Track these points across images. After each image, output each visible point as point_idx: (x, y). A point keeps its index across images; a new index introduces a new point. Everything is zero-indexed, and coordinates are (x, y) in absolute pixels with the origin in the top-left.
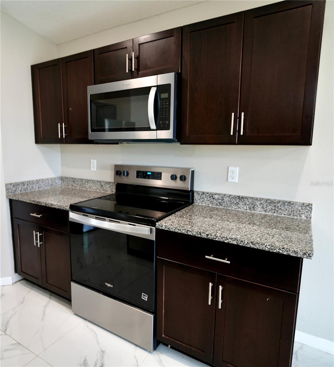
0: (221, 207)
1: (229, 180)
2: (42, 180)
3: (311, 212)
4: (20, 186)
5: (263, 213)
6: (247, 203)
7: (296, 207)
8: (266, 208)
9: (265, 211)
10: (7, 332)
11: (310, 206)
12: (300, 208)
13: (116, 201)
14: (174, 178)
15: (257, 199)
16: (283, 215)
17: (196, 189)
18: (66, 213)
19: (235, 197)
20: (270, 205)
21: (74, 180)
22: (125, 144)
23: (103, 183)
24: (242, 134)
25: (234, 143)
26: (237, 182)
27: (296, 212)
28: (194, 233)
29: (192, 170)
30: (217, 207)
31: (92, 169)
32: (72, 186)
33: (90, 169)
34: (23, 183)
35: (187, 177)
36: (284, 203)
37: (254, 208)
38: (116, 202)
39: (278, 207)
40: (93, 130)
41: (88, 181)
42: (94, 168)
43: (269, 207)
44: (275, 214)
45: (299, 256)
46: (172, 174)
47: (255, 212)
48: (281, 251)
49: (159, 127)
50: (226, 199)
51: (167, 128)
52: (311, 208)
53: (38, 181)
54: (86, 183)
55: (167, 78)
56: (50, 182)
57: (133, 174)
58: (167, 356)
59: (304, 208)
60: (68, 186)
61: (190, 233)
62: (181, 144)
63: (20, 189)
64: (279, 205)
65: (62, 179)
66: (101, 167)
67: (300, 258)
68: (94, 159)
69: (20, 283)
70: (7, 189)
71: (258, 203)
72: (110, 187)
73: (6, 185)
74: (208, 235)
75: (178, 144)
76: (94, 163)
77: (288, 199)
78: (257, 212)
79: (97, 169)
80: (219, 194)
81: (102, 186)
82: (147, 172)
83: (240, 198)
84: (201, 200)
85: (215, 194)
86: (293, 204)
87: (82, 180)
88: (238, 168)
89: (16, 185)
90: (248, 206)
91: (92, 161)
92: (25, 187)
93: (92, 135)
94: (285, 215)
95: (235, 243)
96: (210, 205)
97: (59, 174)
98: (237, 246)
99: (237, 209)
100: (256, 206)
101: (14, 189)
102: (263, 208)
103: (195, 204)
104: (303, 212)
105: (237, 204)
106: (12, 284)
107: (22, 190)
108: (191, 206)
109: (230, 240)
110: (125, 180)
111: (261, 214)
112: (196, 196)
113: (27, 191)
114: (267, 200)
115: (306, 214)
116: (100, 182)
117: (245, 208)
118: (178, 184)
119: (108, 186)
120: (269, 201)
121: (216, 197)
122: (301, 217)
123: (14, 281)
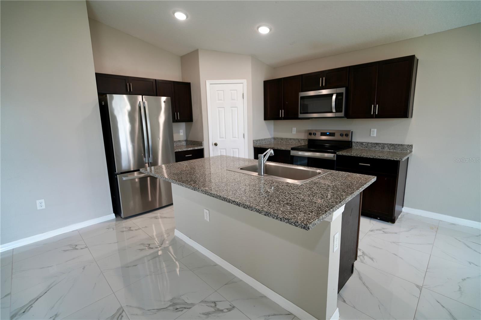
0: (367, 149)
1: (371, 135)
3: (412, 149)
5: (389, 150)
6: (380, 146)
7: (405, 146)
9: (390, 149)
11: (411, 146)
12: (407, 147)
14: (342, 135)
15: (385, 144)
16: (398, 151)
17: (353, 140)
18: (289, 151)
19: (374, 144)
20: (392, 147)
21: (282, 139)
22: (314, 119)
23: (300, 140)
24: (377, 113)
25: (373, 118)
26: (375, 136)
27: (405, 149)
28: (354, 155)
29: (352, 131)
31: (293, 133)
32: (281, 142)
33: (292, 132)
34: (259, 140)
35: (349, 134)
36: (399, 145)
37: (384, 148)
39: (396, 147)
40: (301, 113)
41: (290, 139)
42: (294, 132)
44: (394, 151)
45: (398, 160)
46: (341, 133)
48: (391, 159)
49: (337, 111)
50: (369, 145)
51: (341, 112)
52: (412, 147)
53: (265, 139)
54: (290, 140)
55: (342, 90)
56: (269, 140)
57: (318, 134)
59: (409, 147)
60: (278, 142)
61: (352, 155)
62: (347, 118)
63: (258, 143)
64: (396, 146)
65: (274, 139)
66: (298, 131)
67: (398, 161)
68: (295, 127)
70: (254, 143)
71: (386, 146)
72: (304, 142)
73: (253, 141)
74: (360, 155)
75: (346, 119)
76: (294, 129)
77: (401, 143)
78: (385, 150)
79: (296, 132)
80: (366, 143)
81: (299, 141)
82: (327, 133)
83: (377, 144)
84: (356, 146)
86: (403, 145)
87: (287, 139)
88: (376, 129)
89: (257, 141)
90: (381, 148)
91: (293, 128)
92: (260, 142)
93: (301, 116)
95: (372, 157)
96: (361, 148)
97: (273, 136)
98: (373, 159)
99: (375, 149)
102: (388, 148)
103: (354, 148)
104: (408, 149)
105: (375, 147)
108: (350, 149)
109: (370, 156)
110: (313, 137)
111: (387, 151)
112: (353, 144)
113: (261, 144)
114: (390, 144)
115: (410, 150)
116: (298, 139)
117: (379, 148)
118: (344, 138)
119: (303, 141)
121: (364, 144)
122: (407, 151)
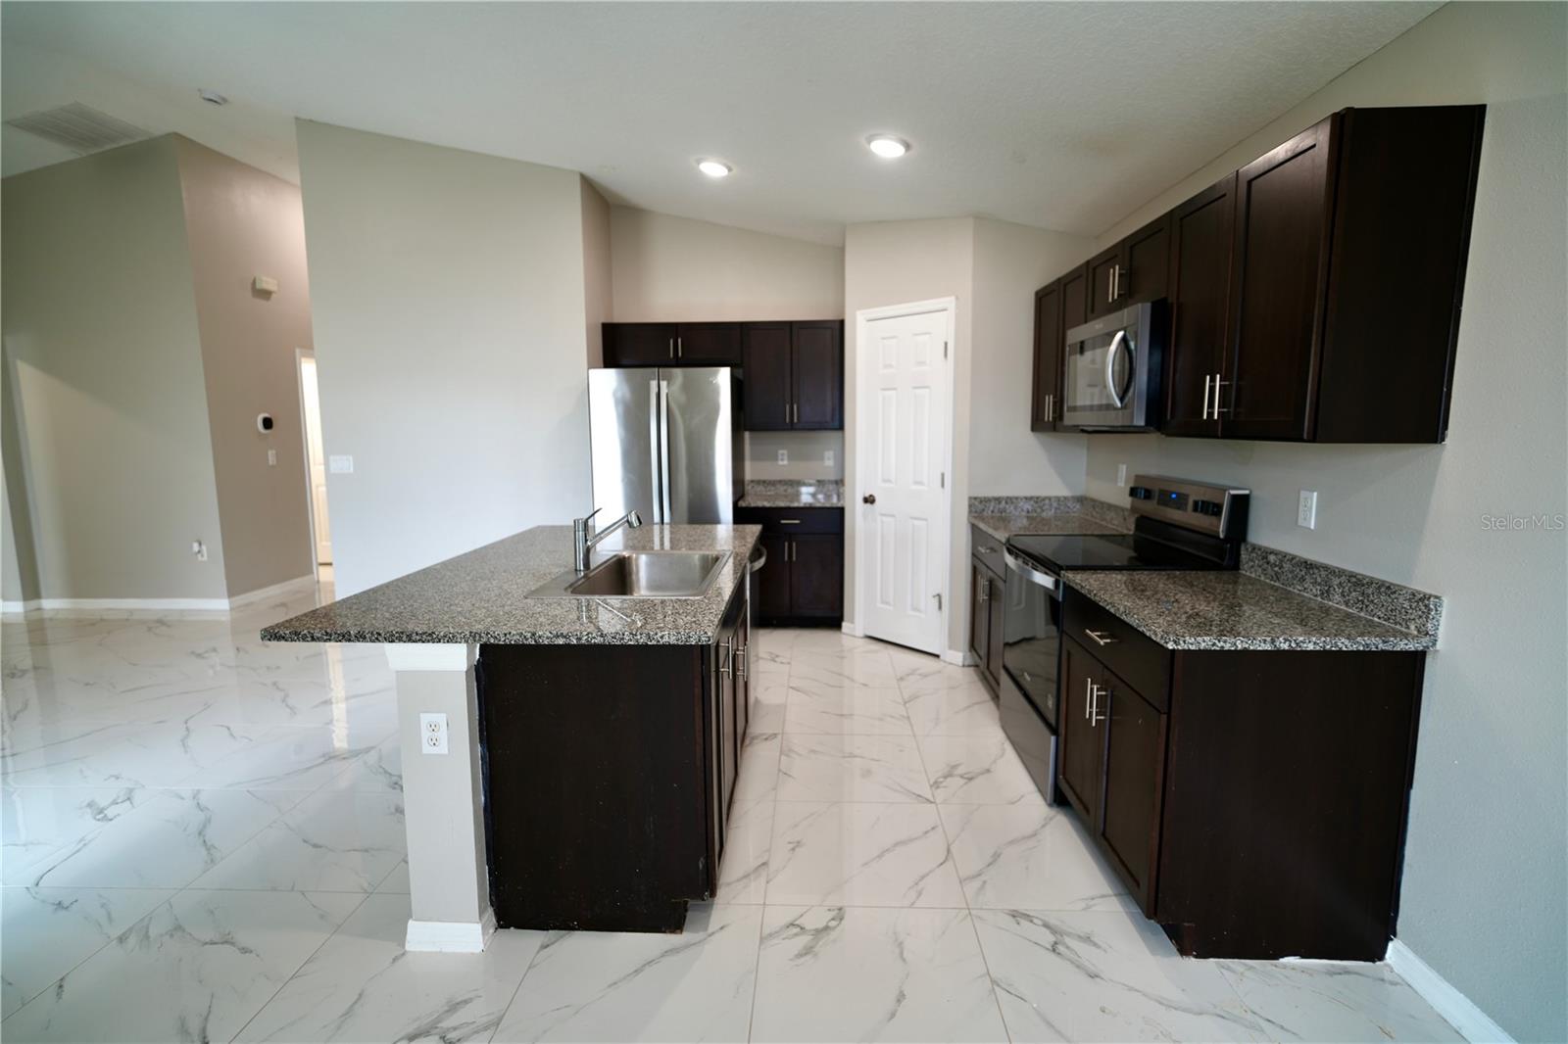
0: (1277, 584)
1: (1299, 520)
2: (1037, 498)
4: (992, 504)
5: (1343, 607)
6: (1319, 580)
7: (1401, 600)
8: (1348, 595)
9: (1347, 605)
10: (907, 705)
12: (1406, 605)
13: (1136, 551)
15: (1335, 572)
16: (1376, 620)
19: (1301, 563)
20: (1355, 591)
26: (1312, 527)
27: (1400, 613)
30: (1272, 583)
31: (1118, 483)
34: (998, 500)
36: (1380, 586)
37: (1328, 593)
38: (1133, 554)
39: (1368, 596)
42: (1121, 480)
43: (1354, 594)
44: (1362, 614)
47: (1330, 603)
50: (1287, 566)
53: (1028, 499)
54: (1107, 513)
55: (1135, 315)
56: (1055, 505)
58: (1072, 824)
59: (1414, 605)
63: (991, 508)
64: (1370, 591)
65: (1081, 500)
68: (1123, 463)
69: (975, 671)
70: (970, 506)
71: (1335, 582)
73: (970, 498)
76: (1122, 471)
77: (1387, 578)
78: (1333, 605)
79: (1125, 482)
80: (1276, 553)
81: (1125, 519)
82: (1171, 493)
83: (1309, 566)
84: (1250, 563)
85: (1271, 553)
86: (1395, 592)
88: (1315, 494)
90: (1319, 587)
91: (1120, 467)
92: (1001, 506)
93: (1066, 419)
94: (1379, 618)
96: (1263, 578)
97: (1079, 493)
99: (1302, 593)
100: (1331, 589)
101: (981, 507)
102: (1343, 594)
103: (1244, 572)
104: (1413, 617)
105: (1303, 579)
106: (961, 664)
107: (996, 511)
109: (1109, 605)
111: (1338, 611)
112: (1246, 554)
113: (1004, 514)
114: (1350, 576)
115: (1417, 620)
117: (1315, 591)
120: (1354, 580)
121: (1272, 558)
122: (1408, 627)
123: (967, 663)
